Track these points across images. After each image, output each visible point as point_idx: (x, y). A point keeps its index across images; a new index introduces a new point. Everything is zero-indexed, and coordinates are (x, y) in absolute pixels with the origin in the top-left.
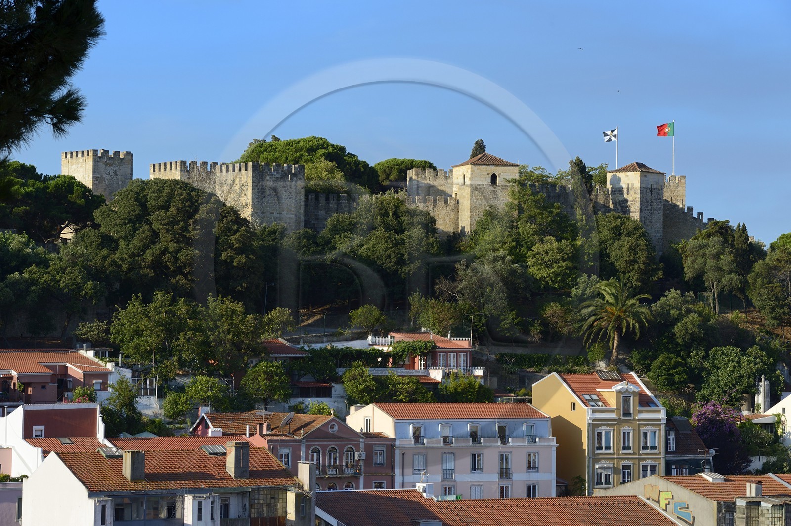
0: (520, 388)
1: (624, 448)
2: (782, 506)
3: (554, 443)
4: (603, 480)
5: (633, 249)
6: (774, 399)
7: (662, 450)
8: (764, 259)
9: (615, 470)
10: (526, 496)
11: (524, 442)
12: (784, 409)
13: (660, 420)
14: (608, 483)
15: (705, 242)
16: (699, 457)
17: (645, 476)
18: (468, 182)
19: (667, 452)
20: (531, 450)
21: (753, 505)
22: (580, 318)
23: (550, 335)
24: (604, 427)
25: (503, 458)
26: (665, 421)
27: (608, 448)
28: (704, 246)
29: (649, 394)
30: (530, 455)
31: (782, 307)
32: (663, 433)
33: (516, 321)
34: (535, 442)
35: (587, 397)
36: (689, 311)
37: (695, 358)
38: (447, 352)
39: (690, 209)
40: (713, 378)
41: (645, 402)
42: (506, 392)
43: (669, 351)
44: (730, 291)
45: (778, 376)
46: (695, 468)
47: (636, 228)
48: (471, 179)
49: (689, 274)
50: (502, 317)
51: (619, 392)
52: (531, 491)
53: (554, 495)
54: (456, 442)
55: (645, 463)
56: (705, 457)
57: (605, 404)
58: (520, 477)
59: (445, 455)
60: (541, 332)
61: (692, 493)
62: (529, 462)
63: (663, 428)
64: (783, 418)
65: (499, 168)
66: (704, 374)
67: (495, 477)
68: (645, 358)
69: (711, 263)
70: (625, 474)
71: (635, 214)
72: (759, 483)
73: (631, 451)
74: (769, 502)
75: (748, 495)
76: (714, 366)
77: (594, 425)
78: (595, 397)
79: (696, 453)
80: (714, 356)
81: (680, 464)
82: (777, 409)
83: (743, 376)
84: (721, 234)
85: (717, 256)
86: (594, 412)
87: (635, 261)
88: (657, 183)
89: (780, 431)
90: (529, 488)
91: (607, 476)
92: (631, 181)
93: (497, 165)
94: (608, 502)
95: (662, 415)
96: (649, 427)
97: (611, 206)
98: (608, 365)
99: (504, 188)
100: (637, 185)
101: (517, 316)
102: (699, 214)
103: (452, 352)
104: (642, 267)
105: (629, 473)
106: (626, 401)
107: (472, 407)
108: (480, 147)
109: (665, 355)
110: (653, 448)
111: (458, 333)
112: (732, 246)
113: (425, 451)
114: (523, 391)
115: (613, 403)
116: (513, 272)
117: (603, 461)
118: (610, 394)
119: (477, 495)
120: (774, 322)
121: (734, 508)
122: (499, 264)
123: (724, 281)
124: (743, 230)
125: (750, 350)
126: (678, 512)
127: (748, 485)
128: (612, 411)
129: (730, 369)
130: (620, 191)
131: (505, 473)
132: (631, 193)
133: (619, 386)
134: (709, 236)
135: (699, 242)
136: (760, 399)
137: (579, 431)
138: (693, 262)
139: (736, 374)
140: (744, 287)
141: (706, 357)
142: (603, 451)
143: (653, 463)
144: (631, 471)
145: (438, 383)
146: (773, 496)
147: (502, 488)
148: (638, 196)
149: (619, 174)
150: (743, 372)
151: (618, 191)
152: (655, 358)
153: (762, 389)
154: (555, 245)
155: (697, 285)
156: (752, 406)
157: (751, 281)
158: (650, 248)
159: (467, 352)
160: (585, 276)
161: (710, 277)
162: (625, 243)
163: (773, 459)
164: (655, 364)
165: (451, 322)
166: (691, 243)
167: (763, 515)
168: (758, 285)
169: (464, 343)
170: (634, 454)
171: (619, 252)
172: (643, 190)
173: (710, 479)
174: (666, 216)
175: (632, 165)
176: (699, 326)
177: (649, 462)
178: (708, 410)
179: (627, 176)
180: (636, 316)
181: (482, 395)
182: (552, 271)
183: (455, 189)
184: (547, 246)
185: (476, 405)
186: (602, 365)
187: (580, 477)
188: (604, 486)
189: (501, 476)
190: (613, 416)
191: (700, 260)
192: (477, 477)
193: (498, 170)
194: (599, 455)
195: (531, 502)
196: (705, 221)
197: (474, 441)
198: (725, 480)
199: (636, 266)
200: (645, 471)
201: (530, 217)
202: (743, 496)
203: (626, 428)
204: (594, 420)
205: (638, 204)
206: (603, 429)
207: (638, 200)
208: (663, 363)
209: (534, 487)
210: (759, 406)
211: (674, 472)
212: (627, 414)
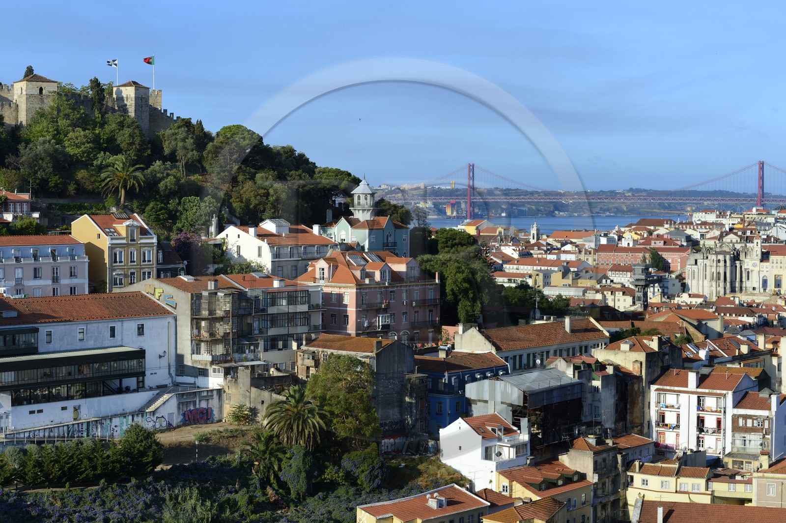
0: (63, 225)
1: (131, 262)
2: (230, 294)
3: (87, 260)
4: (118, 282)
5: (131, 136)
6: (221, 229)
7: (155, 262)
8: (213, 142)
9: (126, 276)
10: (69, 294)
11: (67, 259)
12: (227, 235)
13: (153, 243)
14: (121, 284)
15: (176, 131)
16: (177, 266)
17: (144, 279)
18: (24, 93)
19: (158, 264)
20: (72, 265)
21: (213, 294)
22: (99, 180)
23: (81, 191)
24: (118, 249)
25: (55, 271)
26: (156, 244)
27: (121, 262)
28: (176, 134)
29: (146, 227)
30: (71, 268)
31: (224, 172)
32: (155, 251)
33: (59, 181)
34: (75, 259)
35: (107, 230)
36: (168, 175)
37: (172, 204)
38: (15, 202)
39: (165, 111)
40: (184, 216)
41: (143, 232)
42: (54, 228)
43: (156, 200)
44: (193, 162)
45: (223, 215)
46: (175, 273)
47: (133, 122)
48: (26, 91)
49: (167, 151)
50: (50, 180)
51: (127, 226)
52: (72, 290)
53: (87, 292)
54: (24, 261)
55: (144, 270)
56: (181, 266)
57: (119, 234)
58: (65, 281)
59: (16, 270)
60: (75, 189)
61: (175, 288)
62: (71, 272)
63: (155, 248)
64: (226, 240)
65: (44, 83)
66: (178, 214)
67: (50, 282)
68: (141, 205)
69: (180, 144)
70: (131, 278)
71: (132, 113)
72: (216, 281)
73: (135, 263)
74: (222, 292)
75: (209, 288)
76: (184, 209)
77: (112, 248)
78: (112, 230)
79: (176, 264)
80: (184, 203)
81: (166, 271)
82: (222, 235)
83: (202, 215)
84: (187, 126)
85: (184, 140)
86: (112, 239)
87: (132, 144)
88: (145, 94)
89: (225, 248)
90: (71, 288)
91: (121, 280)
92: (129, 93)
93: (43, 82)
94: (122, 297)
95: (155, 240)
96: (147, 248)
97: (116, 108)
98: (117, 210)
99: (48, 96)
100: (133, 95)
101: (59, 178)
102: (171, 114)
103: (18, 202)
104: (138, 147)
105: (134, 277)
106: (132, 232)
107: (33, 238)
108: (30, 71)
109: (154, 203)
110: (149, 261)
111: (21, 190)
112: (193, 133)
113: (3, 267)
114: (65, 226)
115: (124, 234)
116: (57, 150)
117: (118, 270)
118: (122, 228)
119: (38, 294)
120: (220, 181)
121: (201, 297)
122: (47, 145)
123: (189, 156)
124: (200, 124)
125: (206, 198)
126: (167, 301)
127: (209, 282)
128: (123, 239)
129: (194, 211)
130: (122, 99)
131: (55, 280)
132: (129, 100)
133: (128, 223)
134: (179, 127)
135: (173, 131)
136: (213, 229)
137: (102, 251)
138: (169, 144)
139: (198, 214)
140: (201, 160)
141: (179, 204)
142: (118, 264)
143: (149, 270)
144: (135, 276)
145: (10, 223)
146: (224, 289)
147: (54, 289)
148: (134, 102)
149: (123, 89)
150: (202, 213)
151: (120, 99)
152: (147, 205)
153: (213, 223)
154: (82, 133)
155: (172, 158)
156: (208, 233)
157: (205, 155)
158: (142, 135)
159: (28, 202)
160: (102, 152)
161: (180, 153)
162: (127, 132)
163: (221, 266)
164: (148, 208)
165: (17, 183)
166: (168, 132)
167: (218, 300)
168: (209, 158)
169: (26, 196)
170: (137, 265)
171: (123, 138)
172: (136, 98)
173: (186, 280)
174: (150, 115)
175: (129, 83)
176: (175, 185)
177: (147, 270)
178: (181, 236)
179: (126, 90)
180: (135, 178)
181: (38, 230)
182: (81, 150)
183: (15, 97)
184: (77, 134)
185: (36, 236)
186: (114, 210)
187: (103, 280)
188: (118, 286)
189: (53, 281)
190: (124, 241)
191: (173, 143)
192: (38, 282)
193: (44, 85)
194: (115, 266)
195: (72, 297)
196: (175, 118)
197: (35, 260)
198: (195, 280)
199: (134, 147)
200: (144, 276)
201: (65, 115)
202: (206, 290)
203: (132, 249)
204: (112, 244)
205: (133, 107)
206: (118, 251)
207: (134, 105)
208: (153, 208)
209: (75, 288)
210: (212, 233)
211: (162, 276)
212: (132, 240)
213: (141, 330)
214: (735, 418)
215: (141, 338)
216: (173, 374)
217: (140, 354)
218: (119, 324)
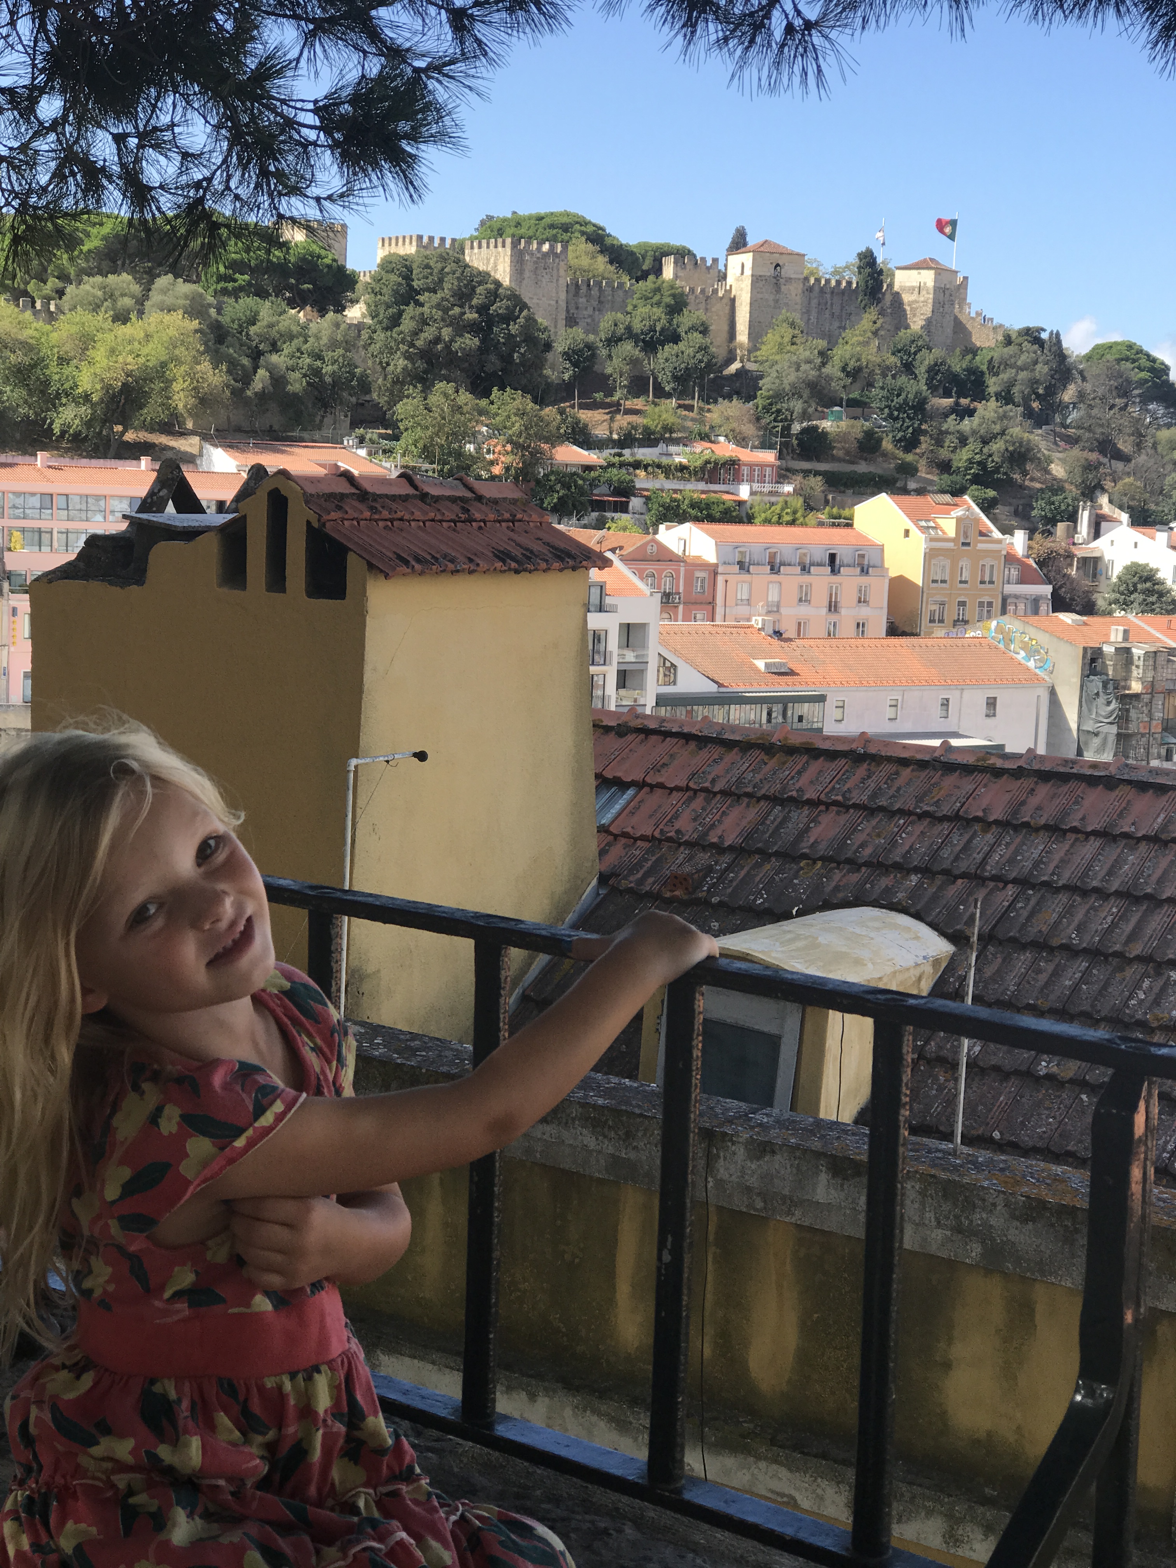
1: (961, 582)
2: (1155, 653)
3: (887, 575)
4: (936, 617)
6: (1098, 531)
9: (950, 607)
10: (854, 634)
11: (855, 572)
12: (1108, 544)
13: (1000, 551)
14: (941, 620)
18: (748, 272)
20: (863, 582)
21: (1123, 650)
24: (940, 558)
25: (832, 592)
26: (1005, 553)
27: (943, 582)
28: (1016, 355)
32: (1002, 565)
34: (867, 573)
35: (923, 523)
38: (750, 466)
48: (751, 269)
51: (957, 519)
52: (860, 628)
53: (883, 635)
54: (784, 571)
57: (943, 532)
58: (850, 612)
59: (771, 586)
61: (1053, 636)
62: (860, 596)
63: (1002, 560)
64: (1104, 552)
65: (784, 257)
67: (824, 611)
73: (967, 586)
74: (1141, 648)
75: (1114, 639)
77: (929, 560)
78: (931, 524)
82: (1101, 543)
84: (1034, 342)
86: (930, 540)
88: (950, 283)
90: (858, 624)
91: (941, 613)
92: (923, 281)
93: (781, 254)
96: (988, 560)
99: (789, 280)
100: (930, 285)
103: (755, 466)
105: (964, 610)
106: (965, 529)
108: (741, 235)
110: (991, 583)
111: (765, 445)
113: (750, 580)
115: (951, 532)
117: (938, 596)
118: (948, 521)
121: (1102, 654)
124: (1056, 338)
127: (1114, 628)
128: (950, 540)
130: (910, 290)
131: (833, 607)
132: (923, 293)
133: (956, 513)
135: (1010, 350)
136: (1082, 531)
142: (938, 585)
144: (967, 609)
145: (748, 502)
147: (830, 624)
148: (931, 296)
151: (907, 290)
153: (1084, 518)
159: (772, 466)
167: (1133, 663)
169: (769, 456)
170: (971, 588)
172: (936, 289)
173: (1069, 621)
175: (926, 263)
177: (986, 599)
179: (919, 274)
188: (937, 624)
189: (830, 611)
190: (951, 545)
192: (804, 611)
193: (782, 260)
194: (933, 588)
197: (802, 570)
198: (1084, 621)
200: (981, 609)
202: (1108, 641)
203: (964, 559)
204: (931, 549)
205: (931, 306)
206: (939, 561)
207: (931, 301)
209: (864, 624)
211: (1010, 610)
212: (966, 544)
213: (991, 708)
215: (991, 721)
218: (958, 693)
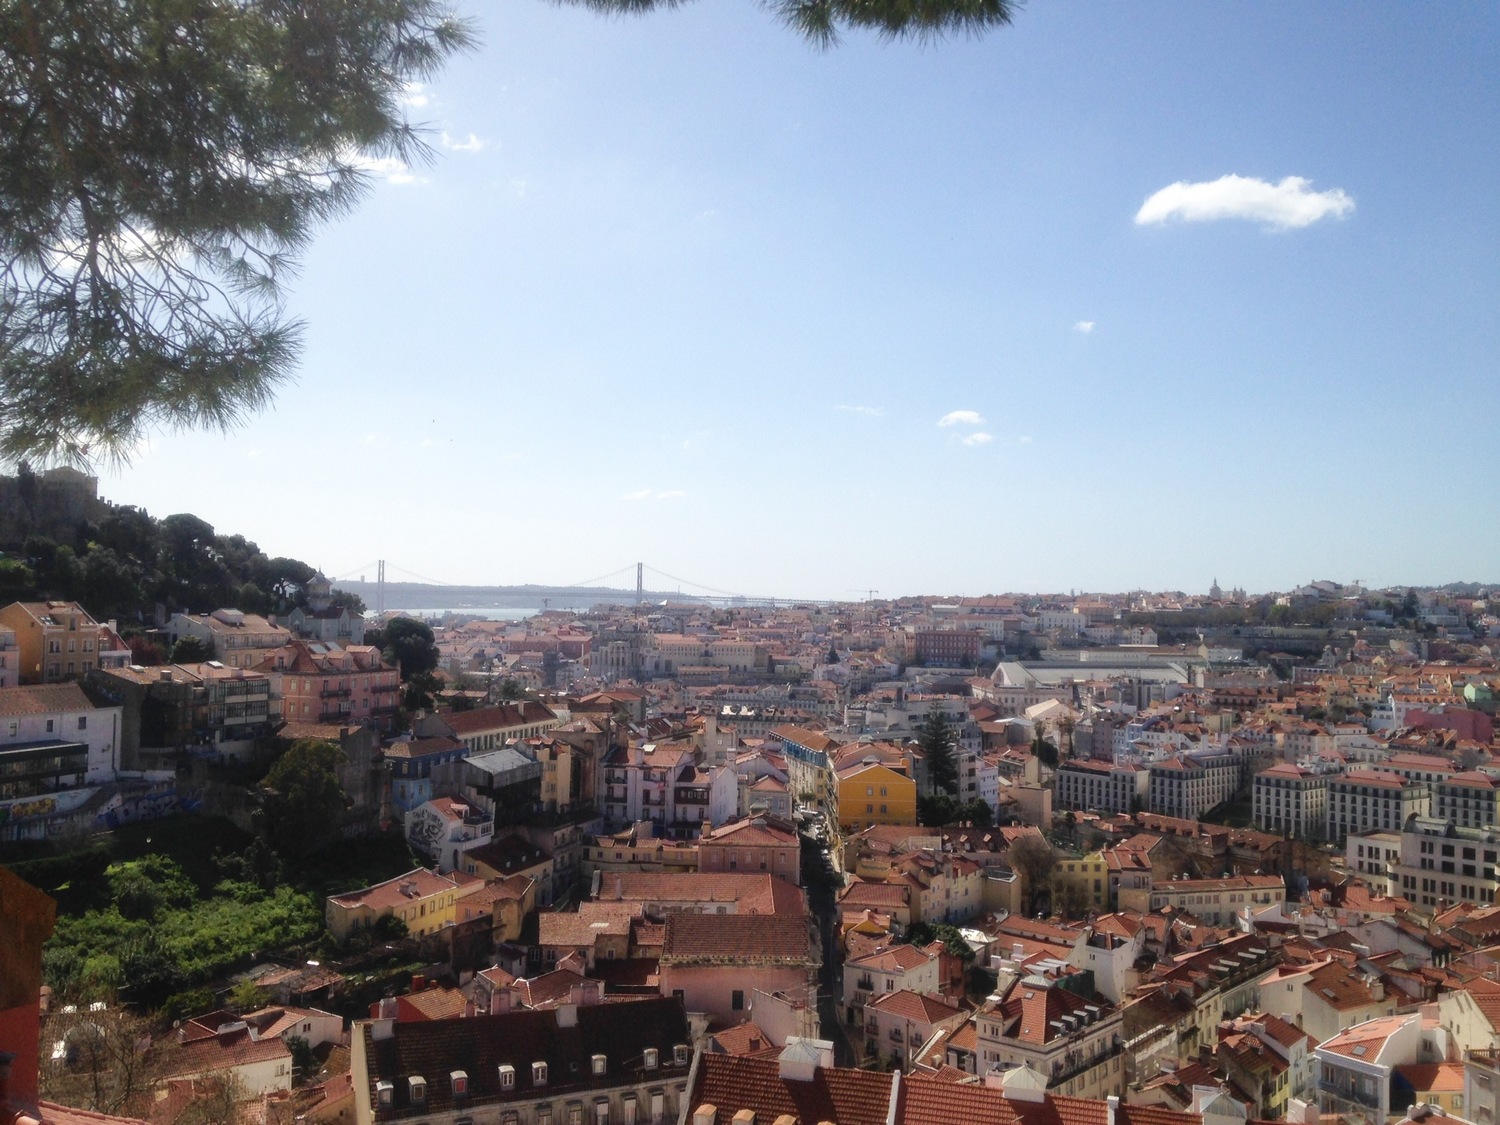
1: (70, 652)
13: (96, 632)
24: (55, 638)
27: (58, 652)
35: (43, 618)
53: (17, 685)
55: (84, 661)
70: (70, 669)
73: (75, 653)
77: (48, 637)
78: (49, 618)
84: (128, 515)
86: (48, 628)
91: (57, 670)
94: (61, 688)
96: (88, 637)
106: (72, 620)
110: (91, 651)
117: (54, 661)
124: (143, 511)
128: (62, 628)
142: (54, 654)
143: (90, 660)
144: (74, 667)
170: (77, 655)
177: (87, 661)
188: (54, 677)
190: (63, 630)
194: (51, 656)
196: (114, 506)
200: (85, 666)
203: (72, 638)
204: (48, 633)
206: (54, 640)
210: (162, 624)
212: (73, 628)
213: (82, 723)
214: (677, 791)
215: (81, 732)
216: (117, 766)
217: (84, 749)
218: (59, 716)
